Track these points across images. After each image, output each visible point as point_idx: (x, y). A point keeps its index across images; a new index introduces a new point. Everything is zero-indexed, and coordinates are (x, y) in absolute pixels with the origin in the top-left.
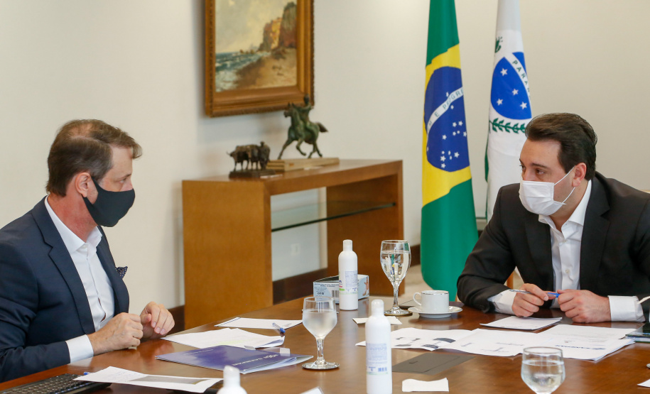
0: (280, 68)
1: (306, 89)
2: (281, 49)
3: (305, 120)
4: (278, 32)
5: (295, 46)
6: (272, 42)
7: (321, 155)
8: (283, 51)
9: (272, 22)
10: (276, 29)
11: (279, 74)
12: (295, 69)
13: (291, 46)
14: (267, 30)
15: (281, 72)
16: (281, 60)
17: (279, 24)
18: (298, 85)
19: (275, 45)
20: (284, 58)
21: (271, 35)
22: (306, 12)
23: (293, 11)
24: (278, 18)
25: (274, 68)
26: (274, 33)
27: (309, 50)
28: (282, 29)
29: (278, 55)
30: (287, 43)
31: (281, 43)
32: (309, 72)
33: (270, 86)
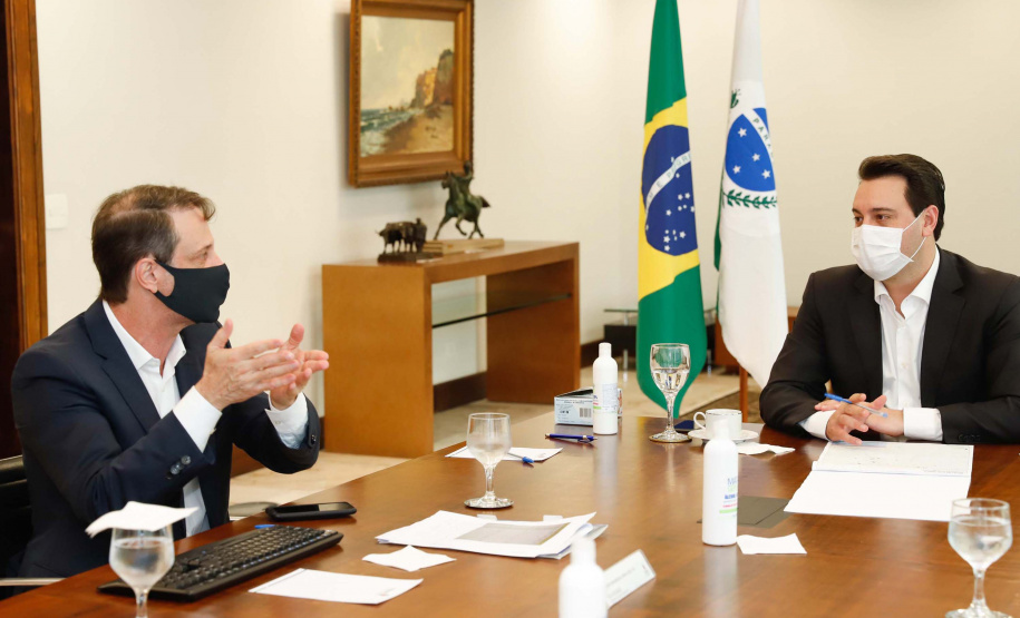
0: (434, 129)
1: (463, 154)
2: (435, 106)
3: (465, 191)
4: (432, 86)
5: (451, 102)
6: (426, 97)
7: (482, 235)
8: (438, 108)
9: (426, 73)
10: (430, 81)
11: (433, 137)
12: (451, 130)
13: (446, 103)
14: (420, 83)
15: (435, 134)
16: (436, 119)
17: (433, 75)
18: (454, 151)
19: (429, 100)
20: (438, 117)
21: (425, 89)
22: (464, 61)
23: (449, 59)
24: (433, 69)
25: (427, 129)
26: (428, 86)
27: (468, 108)
28: (437, 82)
29: (432, 113)
30: (442, 99)
31: (436, 99)
32: (467, 134)
33: (422, 150)
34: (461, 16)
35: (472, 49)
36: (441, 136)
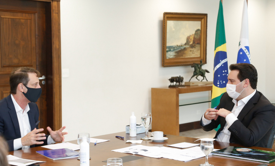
0: (193, 51)
1: (203, 58)
2: (194, 45)
3: (200, 68)
4: (193, 39)
5: (199, 43)
6: (190, 42)
7: (207, 81)
8: (195, 45)
9: (190, 36)
10: (192, 38)
11: (192, 53)
12: (199, 51)
13: (198, 44)
14: (188, 39)
15: (193, 52)
16: (194, 48)
17: (193, 36)
18: (200, 57)
19: (191, 43)
20: (195, 48)
21: (190, 40)
22: (204, 32)
23: (199, 32)
24: (193, 34)
25: (191, 51)
26: (191, 39)
27: (205, 45)
28: (194, 38)
29: (192, 46)
30: (196, 43)
31: (194, 42)
32: (205, 52)
33: (189, 57)
34: (203, 20)
35: (206, 29)
36: (196, 53)
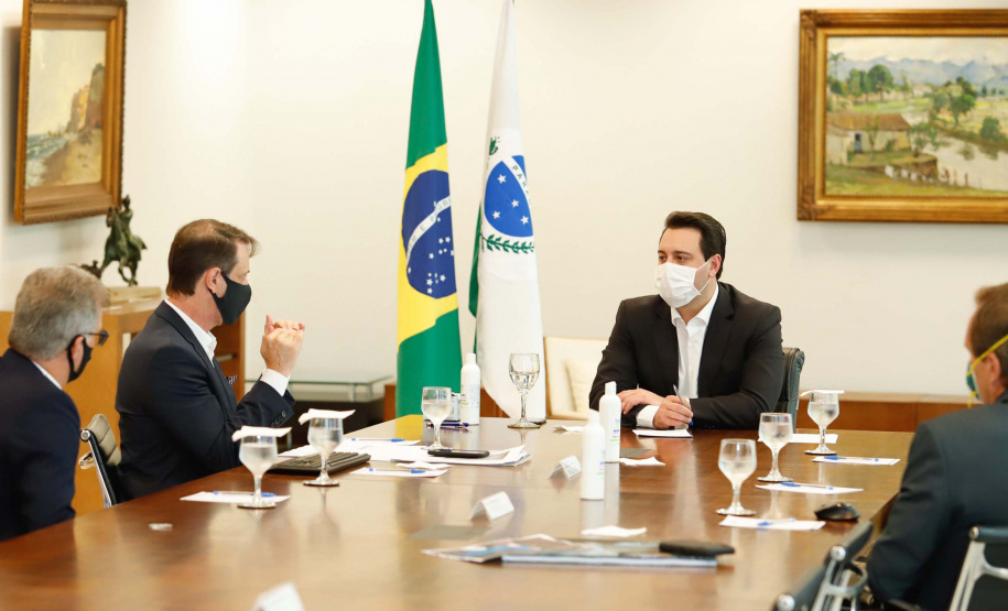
0: (85, 157)
1: (112, 187)
2: (87, 130)
3: (126, 230)
4: (85, 106)
5: (101, 125)
6: (79, 120)
8: (90, 133)
9: (80, 91)
10: (83, 102)
11: (85, 166)
12: (100, 158)
13: (97, 126)
14: (75, 104)
15: (86, 162)
16: (87, 146)
17: (87, 94)
18: (103, 181)
19: (81, 124)
20: (90, 143)
21: (79, 110)
23: (100, 75)
24: (86, 87)
25: (80, 156)
26: (81, 106)
27: (118, 132)
28: (89, 101)
29: (84, 138)
30: (93, 121)
31: (88, 121)
32: (116, 163)
33: (69, 183)
34: (113, 23)
35: (123, 63)
36: (90, 165)
